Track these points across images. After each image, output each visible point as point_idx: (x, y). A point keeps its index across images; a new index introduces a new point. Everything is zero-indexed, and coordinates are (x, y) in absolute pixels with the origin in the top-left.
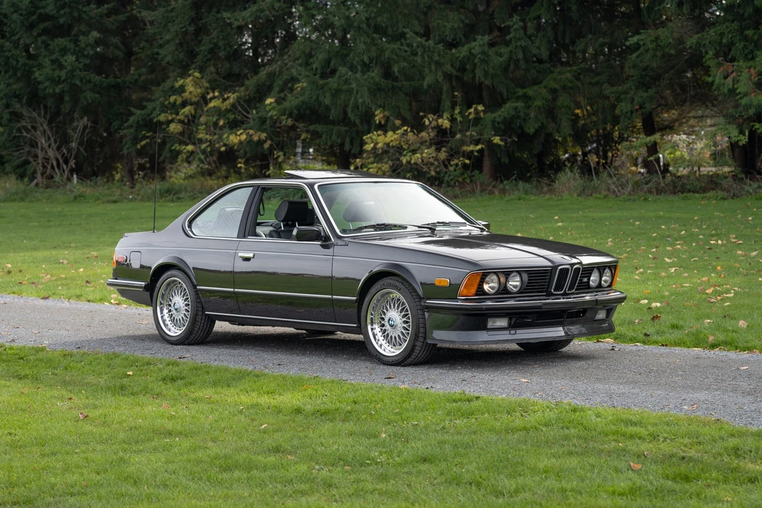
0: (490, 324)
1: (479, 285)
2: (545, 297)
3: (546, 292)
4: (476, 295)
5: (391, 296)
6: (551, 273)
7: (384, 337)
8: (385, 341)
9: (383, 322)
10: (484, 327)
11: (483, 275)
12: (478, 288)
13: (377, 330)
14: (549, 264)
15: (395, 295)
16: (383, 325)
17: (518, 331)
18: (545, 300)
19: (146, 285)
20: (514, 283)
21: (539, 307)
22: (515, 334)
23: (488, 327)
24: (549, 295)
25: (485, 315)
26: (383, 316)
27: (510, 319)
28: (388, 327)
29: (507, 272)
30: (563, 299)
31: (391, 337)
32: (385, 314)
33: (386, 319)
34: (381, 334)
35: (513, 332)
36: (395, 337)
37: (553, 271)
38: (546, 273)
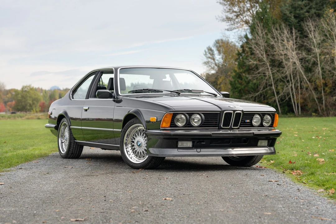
0: (180, 144)
1: (172, 121)
2: (217, 130)
3: (218, 127)
4: (170, 127)
5: (139, 128)
6: (220, 115)
7: (133, 152)
8: (134, 155)
9: (133, 144)
10: (176, 147)
11: (173, 115)
12: (171, 123)
13: (129, 149)
14: (219, 110)
15: (141, 128)
16: (133, 146)
17: (202, 150)
18: (218, 131)
19: (55, 127)
20: (197, 120)
21: (210, 135)
22: (201, 151)
23: (179, 146)
24: (220, 128)
25: (177, 139)
26: (133, 140)
27: (193, 142)
28: (136, 147)
29: (190, 114)
30: (230, 131)
31: (138, 152)
32: (134, 139)
33: (136, 142)
34: (131, 151)
35: (199, 150)
36: (141, 153)
37: (221, 114)
38: (218, 115)
